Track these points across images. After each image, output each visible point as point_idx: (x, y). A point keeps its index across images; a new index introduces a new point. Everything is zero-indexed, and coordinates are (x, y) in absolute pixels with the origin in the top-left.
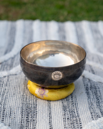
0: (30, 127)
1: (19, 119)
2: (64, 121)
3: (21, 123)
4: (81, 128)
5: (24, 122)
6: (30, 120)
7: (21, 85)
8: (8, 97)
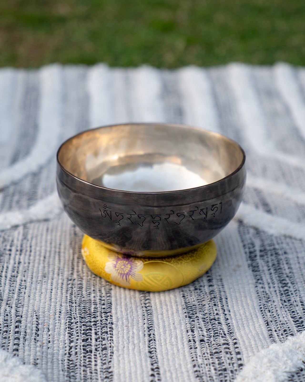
0: (93, 367)
1: (61, 345)
2: (191, 348)
3: (67, 355)
4: (241, 365)
5: (76, 353)
6: (93, 348)
7: (62, 250)
8: (28, 284)
